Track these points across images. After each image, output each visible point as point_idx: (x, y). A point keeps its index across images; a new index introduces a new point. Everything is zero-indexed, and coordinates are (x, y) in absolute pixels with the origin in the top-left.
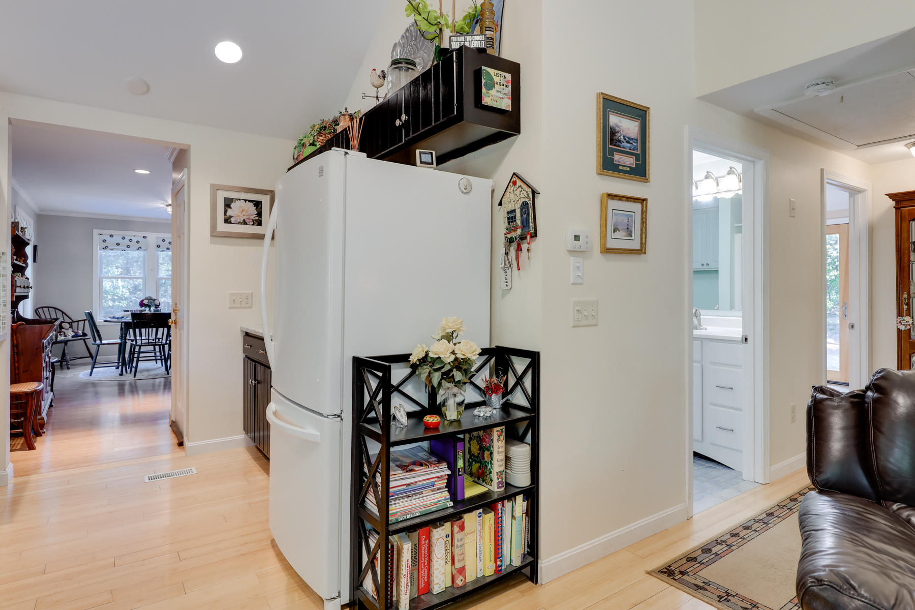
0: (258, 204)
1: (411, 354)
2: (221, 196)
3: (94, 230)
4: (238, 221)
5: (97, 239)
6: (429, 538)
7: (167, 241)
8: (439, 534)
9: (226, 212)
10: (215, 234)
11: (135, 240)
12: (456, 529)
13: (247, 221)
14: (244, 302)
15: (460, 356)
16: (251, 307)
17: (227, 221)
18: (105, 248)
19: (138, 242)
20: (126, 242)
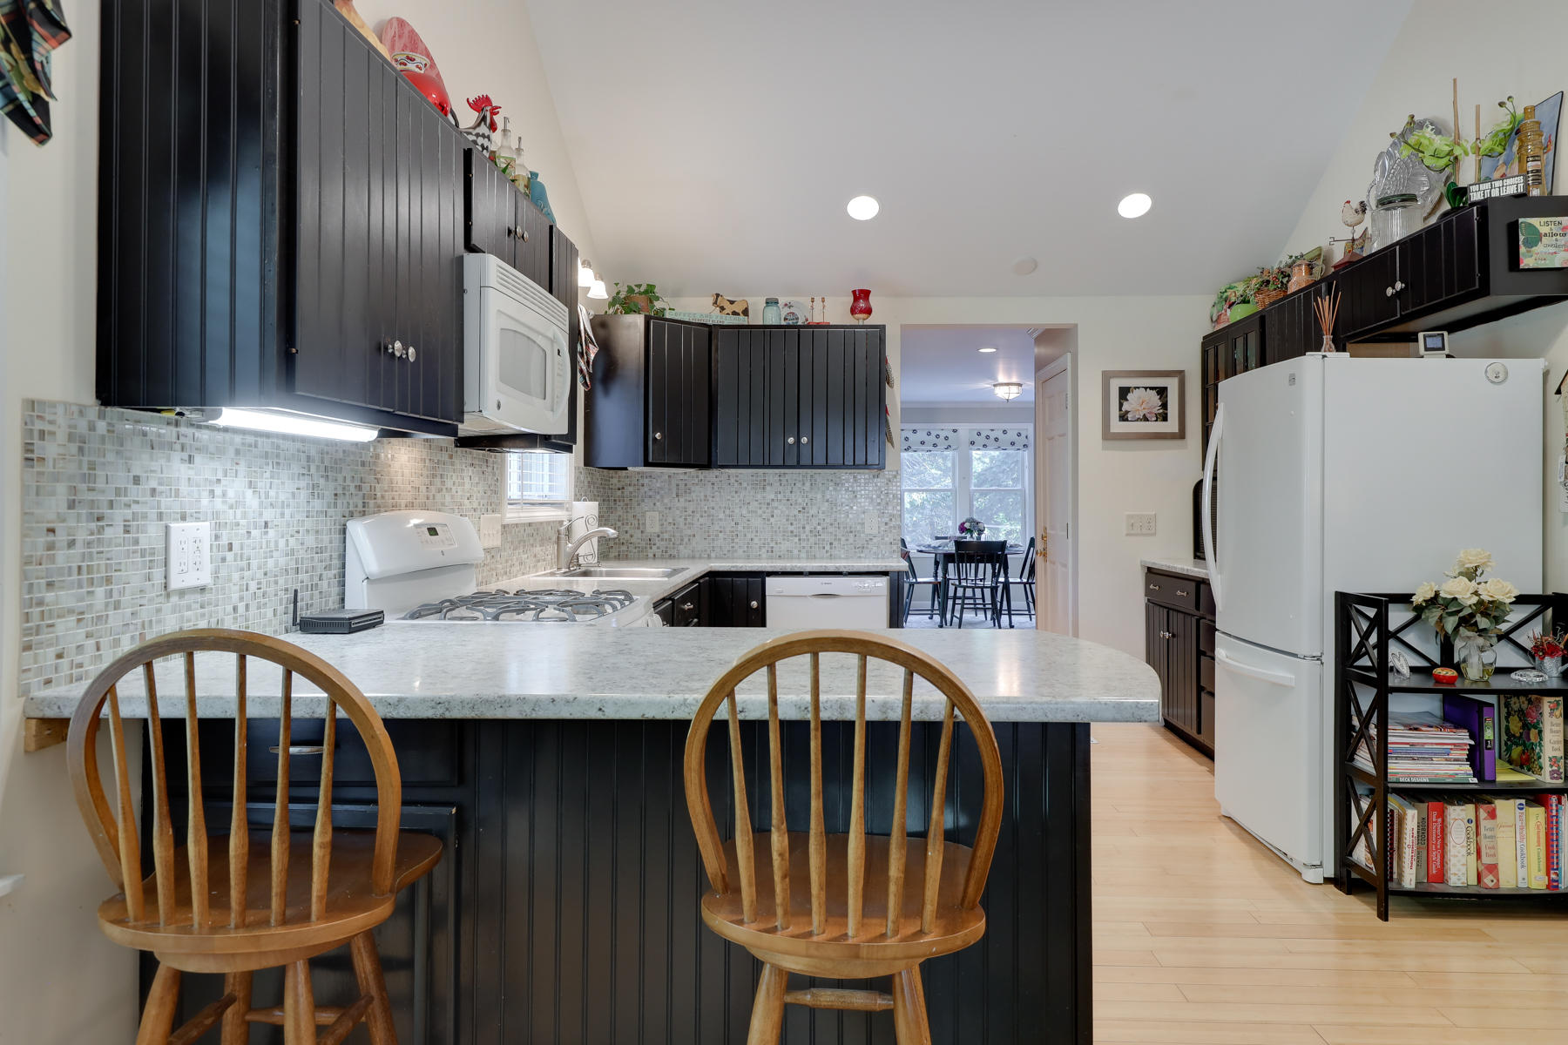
0: (1162, 392)
1: (1414, 594)
2: (1116, 384)
4: (1137, 417)
6: (1442, 815)
7: (984, 434)
8: (1459, 815)
9: (1121, 405)
10: (1108, 435)
11: (942, 435)
12: (1483, 814)
13: (1148, 416)
14: (1143, 527)
15: (1486, 598)
16: (1155, 534)
17: (1123, 417)
18: (908, 449)
19: (946, 438)
20: (932, 438)
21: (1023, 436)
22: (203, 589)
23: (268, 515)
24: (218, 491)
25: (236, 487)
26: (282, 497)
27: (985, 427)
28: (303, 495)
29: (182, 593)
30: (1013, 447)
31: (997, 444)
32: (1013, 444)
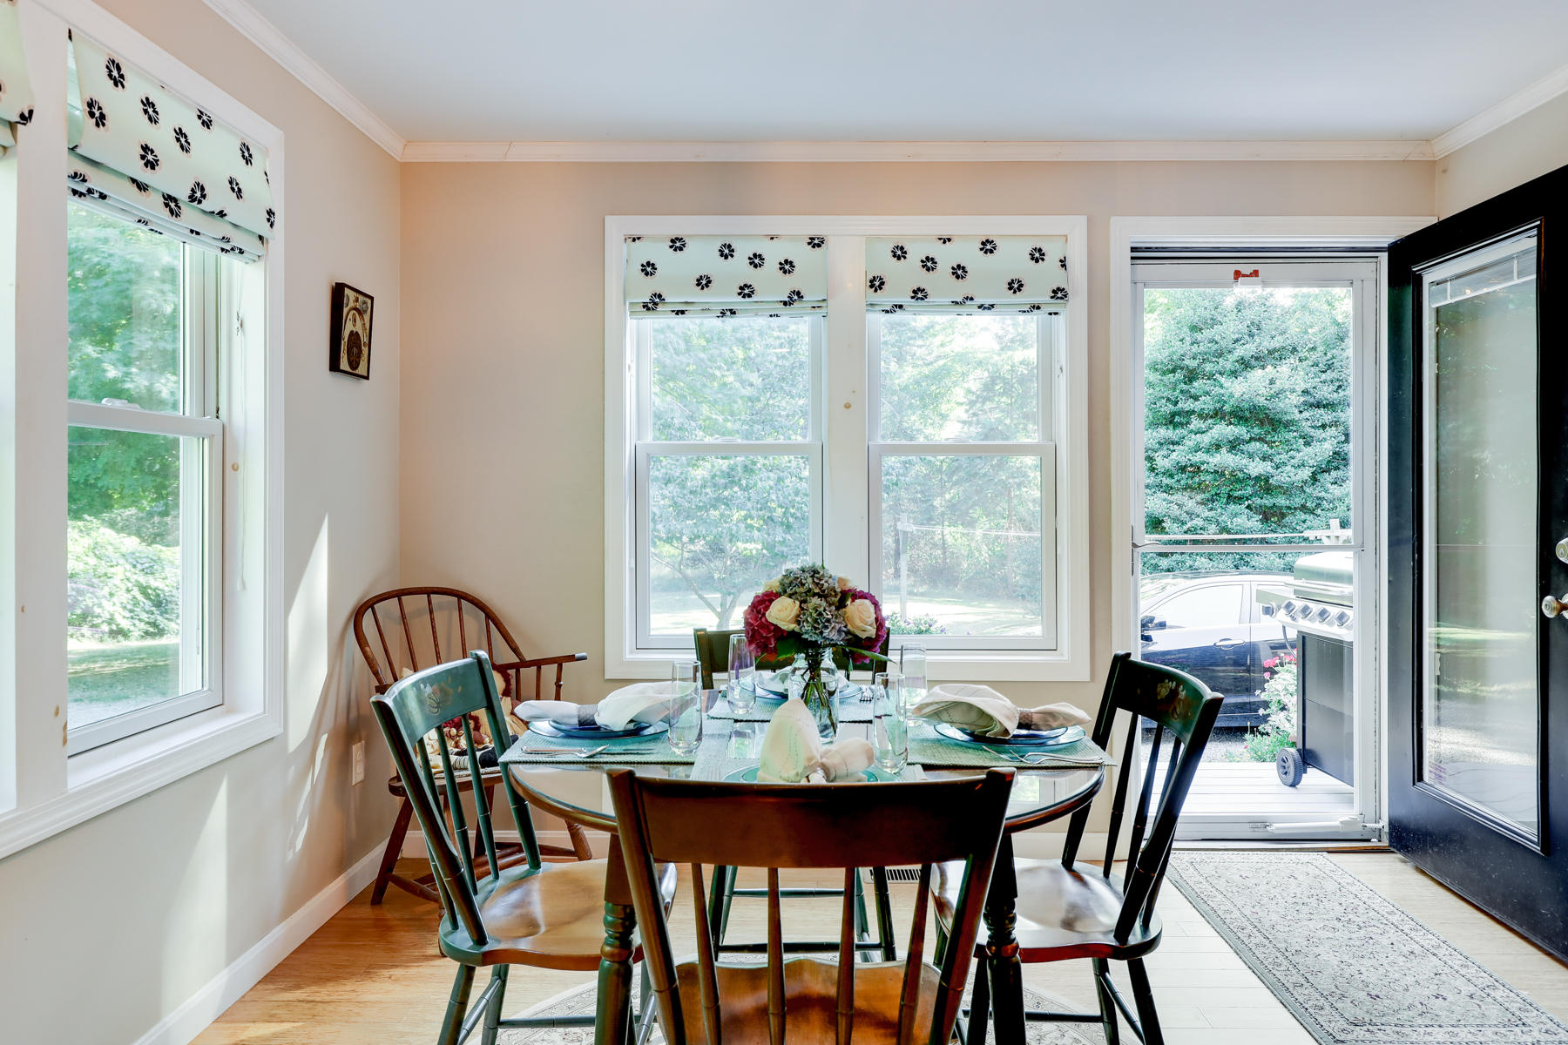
3: (608, 219)
5: (620, 261)
7: (915, 254)
11: (774, 255)
18: (653, 304)
19: (787, 266)
20: (738, 267)
21: (1052, 257)
27: (919, 231)
30: (1019, 298)
31: (960, 289)
32: (1015, 286)
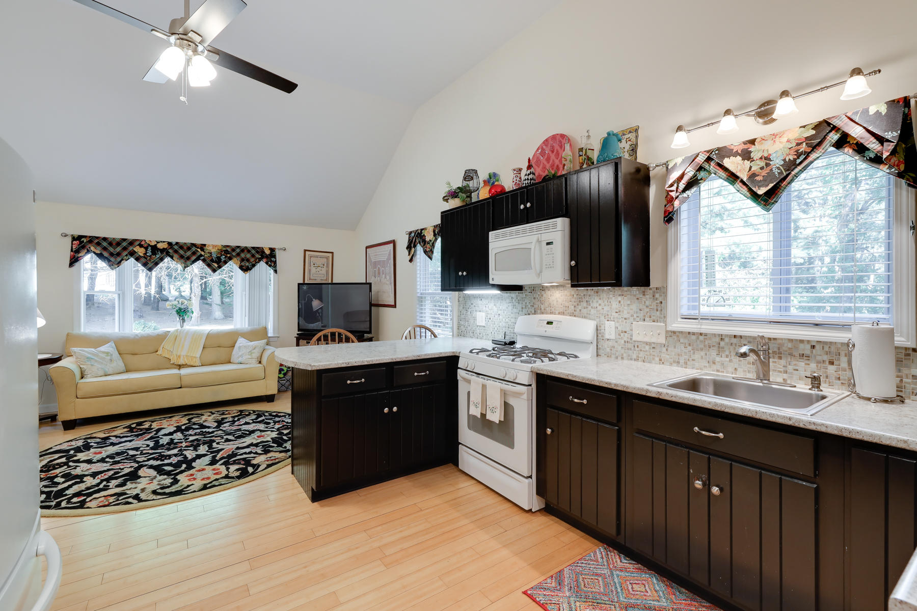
22: (484, 327)
23: (500, 312)
24: (487, 306)
25: (491, 305)
26: (504, 308)
28: (510, 308)
29: (480, 326)
